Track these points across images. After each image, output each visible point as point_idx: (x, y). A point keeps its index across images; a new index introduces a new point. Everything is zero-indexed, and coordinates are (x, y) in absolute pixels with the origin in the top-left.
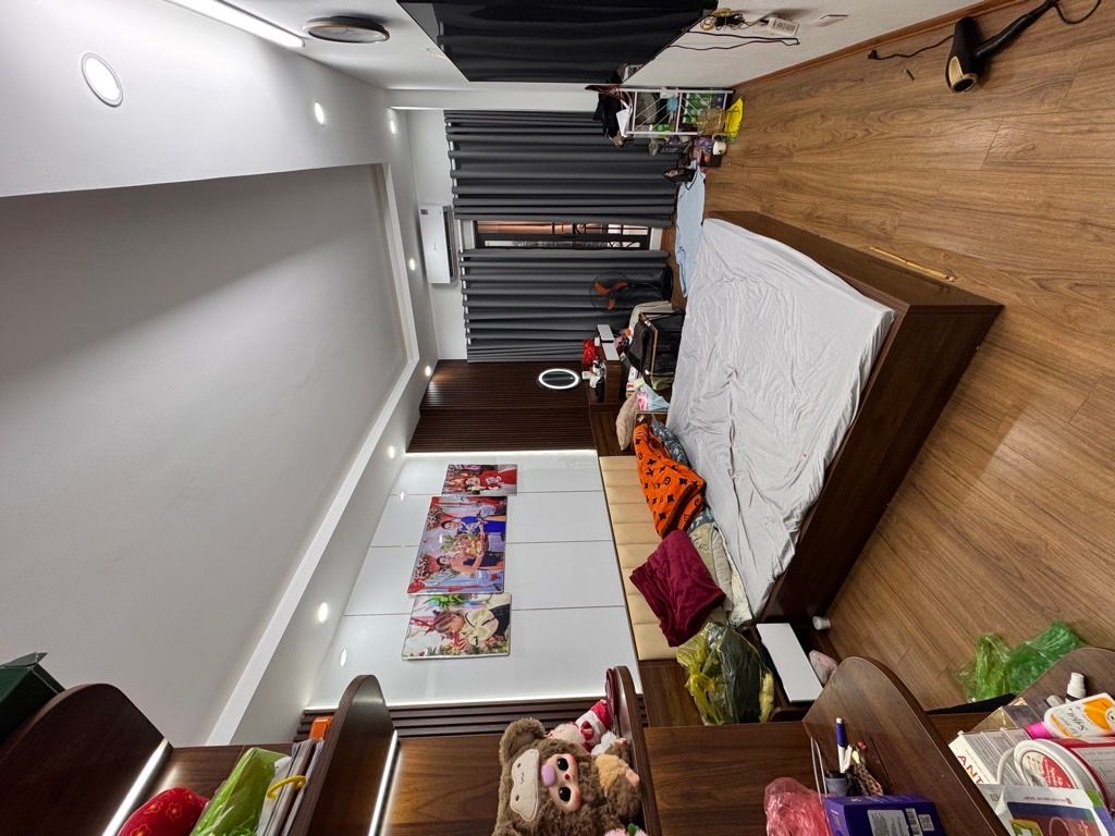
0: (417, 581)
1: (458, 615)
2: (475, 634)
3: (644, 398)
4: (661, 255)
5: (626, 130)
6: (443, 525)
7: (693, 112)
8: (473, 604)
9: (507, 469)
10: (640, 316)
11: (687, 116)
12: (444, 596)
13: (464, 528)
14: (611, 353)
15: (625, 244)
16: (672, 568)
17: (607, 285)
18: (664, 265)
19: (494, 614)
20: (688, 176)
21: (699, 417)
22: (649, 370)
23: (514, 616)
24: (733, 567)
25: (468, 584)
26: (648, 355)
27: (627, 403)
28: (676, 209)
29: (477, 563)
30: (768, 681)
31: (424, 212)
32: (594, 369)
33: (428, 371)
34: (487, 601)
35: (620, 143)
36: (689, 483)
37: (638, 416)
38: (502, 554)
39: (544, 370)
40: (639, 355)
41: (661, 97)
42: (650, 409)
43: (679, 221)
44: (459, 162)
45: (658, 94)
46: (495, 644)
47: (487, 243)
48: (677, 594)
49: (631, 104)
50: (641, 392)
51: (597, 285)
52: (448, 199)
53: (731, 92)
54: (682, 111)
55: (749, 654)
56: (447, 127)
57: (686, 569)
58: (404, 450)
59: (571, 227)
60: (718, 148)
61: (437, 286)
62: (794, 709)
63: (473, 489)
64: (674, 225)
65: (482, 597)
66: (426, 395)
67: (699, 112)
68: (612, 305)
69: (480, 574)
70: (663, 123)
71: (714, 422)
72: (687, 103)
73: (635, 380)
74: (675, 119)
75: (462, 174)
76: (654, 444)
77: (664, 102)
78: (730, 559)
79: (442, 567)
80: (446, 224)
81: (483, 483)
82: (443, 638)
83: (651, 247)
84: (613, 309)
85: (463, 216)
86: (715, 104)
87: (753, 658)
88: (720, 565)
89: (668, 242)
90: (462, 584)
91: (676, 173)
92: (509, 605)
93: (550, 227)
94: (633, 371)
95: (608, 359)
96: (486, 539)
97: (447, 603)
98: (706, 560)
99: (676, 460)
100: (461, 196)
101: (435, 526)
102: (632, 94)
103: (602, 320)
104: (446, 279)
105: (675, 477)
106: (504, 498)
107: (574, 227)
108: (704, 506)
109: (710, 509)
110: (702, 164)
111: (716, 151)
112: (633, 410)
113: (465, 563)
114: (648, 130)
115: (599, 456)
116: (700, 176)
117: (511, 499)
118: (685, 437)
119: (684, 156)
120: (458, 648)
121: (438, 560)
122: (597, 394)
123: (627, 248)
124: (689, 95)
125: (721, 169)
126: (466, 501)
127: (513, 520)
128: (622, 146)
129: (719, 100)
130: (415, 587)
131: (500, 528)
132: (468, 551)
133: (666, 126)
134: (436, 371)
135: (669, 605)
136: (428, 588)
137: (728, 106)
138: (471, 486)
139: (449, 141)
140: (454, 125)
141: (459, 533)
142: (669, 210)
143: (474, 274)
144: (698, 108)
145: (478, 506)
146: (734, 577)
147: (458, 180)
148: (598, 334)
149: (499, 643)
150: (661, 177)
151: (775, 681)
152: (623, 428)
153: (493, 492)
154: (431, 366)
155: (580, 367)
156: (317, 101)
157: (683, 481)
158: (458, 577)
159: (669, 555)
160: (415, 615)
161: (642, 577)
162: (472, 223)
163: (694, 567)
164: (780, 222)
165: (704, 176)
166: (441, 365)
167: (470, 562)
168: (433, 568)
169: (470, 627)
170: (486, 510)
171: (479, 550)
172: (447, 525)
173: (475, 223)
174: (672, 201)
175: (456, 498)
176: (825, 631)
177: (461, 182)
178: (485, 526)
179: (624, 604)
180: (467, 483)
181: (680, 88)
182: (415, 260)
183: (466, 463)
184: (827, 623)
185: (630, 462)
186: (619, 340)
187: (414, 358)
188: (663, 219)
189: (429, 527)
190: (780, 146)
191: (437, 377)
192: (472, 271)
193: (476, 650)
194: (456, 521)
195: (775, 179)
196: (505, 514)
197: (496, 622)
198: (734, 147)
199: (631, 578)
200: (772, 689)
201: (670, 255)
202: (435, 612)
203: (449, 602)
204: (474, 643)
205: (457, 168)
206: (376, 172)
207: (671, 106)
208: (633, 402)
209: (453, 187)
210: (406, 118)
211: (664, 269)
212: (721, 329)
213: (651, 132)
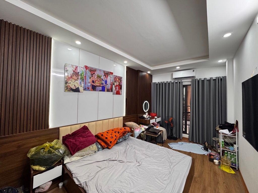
0: (88, 68)
1: (78, 78)
2: (71, 83)
3: (138, 130)
4: (181, 137)
5: (222, 132)
6: (104, 75)
7: (229, 155)
8: (81, 82)
9: (120, 92)
10: (162, 131)
11: (227, 153)
12: (84, 75)
13: (103, 81)
14: (152, 121)
15: (184, 127)
16: (84, 139)
17: (172, 121)
18: (178, 138)
19: (77, 88)
20: (206, 149)
21: (129, 149)
22: (146, 133)
23: (77, 93)
24: (82, 157)
25: (87, 81)
26: (150, 133)
27: (138, 125)
28: (195, 143)
29: (93, 84)
30: (43, 169)
31: (194, 71)
32: (148, 116)
33: (149, 72)
34: (81, 86)
35: (217, 129)
36: (110, 144)
37: (133, 129)
38: (95, 90)
39: (149, 102)
40: (150, 130)
41: (234, 145)
42: (135, 132)
43: (191, 144)
44: (209, 81)
45: (235, 144)
46: (68, 88)
47: (184, 88)
48: (76, 140)
49: (231, 135)
50: (140, 129)
51: (172, 118)
52: (198, 77)
53: (237, 169)
54: (230, 152)
55: (53, 162)
56: (220, 77)
57: (82, 143)
58: (127, 65)
59: (190, 112)
60: (216, 161)
61: (172, 75)
62: (32, 177)
63: (115, 83)
64: (190, 142)
65: (83, 85)
66: (142, 72)
67: (229, 157)
68: (166, 122)
69: (89, 84)
70: (225, 144)
71: (126, 154)
72: (232, 153)
73: (144, 128)
74: (226, 148)
75: (205, 82)
76: (124, 133)
77: (232, 145)
78: (86, 156)
79: (92, 75)
80: (190, 77)
81: (116, 86)
82: (71, 74)
83: (183, 134)
84: (165, 122)
85: (192, 81)
86: (232, 163)
87: (51, 164)
88: (83, 154)
89: (184, 140)
90: (87, 80)
91: (207, 145)
92: (80, 92)
93: (189, 105)
94: (147, 127)
95: (150, 120)
96: (100, 86)
97: (81, 75)
98: (85, 149)
99: (118, 140)
100: (198, 81)
101: (105, 73)
102: (235, 135)
103: (162, 119)
104: (174, 77)
105: (112, 140)
106: (112, 91)
107: (189, 113)
108: (103, 148)
109: (102, 150)
110: (210, 155)
111: (215, 161)
112: (135, 127)
113: (93, 81)
114: (222, 139)
115: (123, 117)
116: (206, 153)
117: (112, 93)
118: (125, 143)
119: (212, 148)
120: (68, 78)
121: (94, 73)
122: (141, 117)
123: (183, 127)
124: (235, 155)
125: (209, 161)
126: (111, 81)
127: (105, 94)
128: (216, 130)
129: (234, 165)
130: (86, 67)
131: (103, 90)
132: (97, 81)
133: (224, 145)
134: (149, 74)
135: (74, 137)
136: (86, 71)
137: (232, 167)
138: (116, 83)
139: (216, 77)
140: (221, 79)
141: (102, 79)
142: (195, 141)
143: (175, 84)
144: (231, 157)
145: (110, 84)
146: (79, 157)
147: (203, 80)
148: (158, 117)
149: (68, 89)
150: (205, 140)
151: (42, 171)
152: (130, 124)
153: (114, 88)
154: (150, 73)
155: (149, 112)
156: (232, 34)
157: (111, 142)
158: (89, 79)
159: (89, 138)
160: (78, 67)
161: (85, 129)
162: (190, 84)
163: (82, 146)
164: (191, 185)
165: (206, 154)
166: (151, 76)
167: (93, 82)
168: (92, 72)
169: (74, 81)
170: (109, 86)
171: (97, 84)
172: (105, 76)
173: (190, 85)
174: (197, 142)
175: (112, 79)
176: (58, 186)
177: (203, 81)
178: (104, 86)
179: (78, 123)
180: (117, 82)
181: (238, 152)
182: (179, 68)
183: (123, 82)
184: (60, 187)
185: (121, 126)
186: (156, 124)
187: (152, 68)
188: (192, 138)
189: (104, 71)
190: (219, 189)
191: (147, 75)
192: (176, 84)
193: (66, 83)
194: (106, 79)
195: (206, 185)
196: (107, 91)
197: (75, 88)
198: (216, 167)
199: (85, 126)
200: (39, 170)
201: (181, 140)
202: (79, 72)
203: (82, 76)
204: (69, 82)
205: (207, 80)
206: (206, 56)
207: (231, 148)
208: (138, 127)
209: (201, 79)
210: (224, 65)
211: (177, 137)
212: (154, 160)
213: (221, 140)
